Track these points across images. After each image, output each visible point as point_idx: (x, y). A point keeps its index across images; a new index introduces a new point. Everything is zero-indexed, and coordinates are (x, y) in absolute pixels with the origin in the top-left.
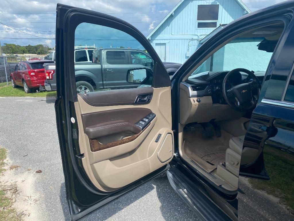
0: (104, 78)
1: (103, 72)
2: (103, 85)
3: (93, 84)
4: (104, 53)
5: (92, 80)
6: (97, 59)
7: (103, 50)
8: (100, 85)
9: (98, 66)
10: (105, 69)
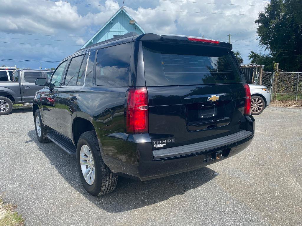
0: (22, 94)
1: (22, 89)
2: (22, 99)
3: (12, 99)
4: (22, 73)
5: (11, 96)
6: (16, 78)
7: (21, 71)
8: (19, 99)
9: (17, 84)
10: (24, 87)
